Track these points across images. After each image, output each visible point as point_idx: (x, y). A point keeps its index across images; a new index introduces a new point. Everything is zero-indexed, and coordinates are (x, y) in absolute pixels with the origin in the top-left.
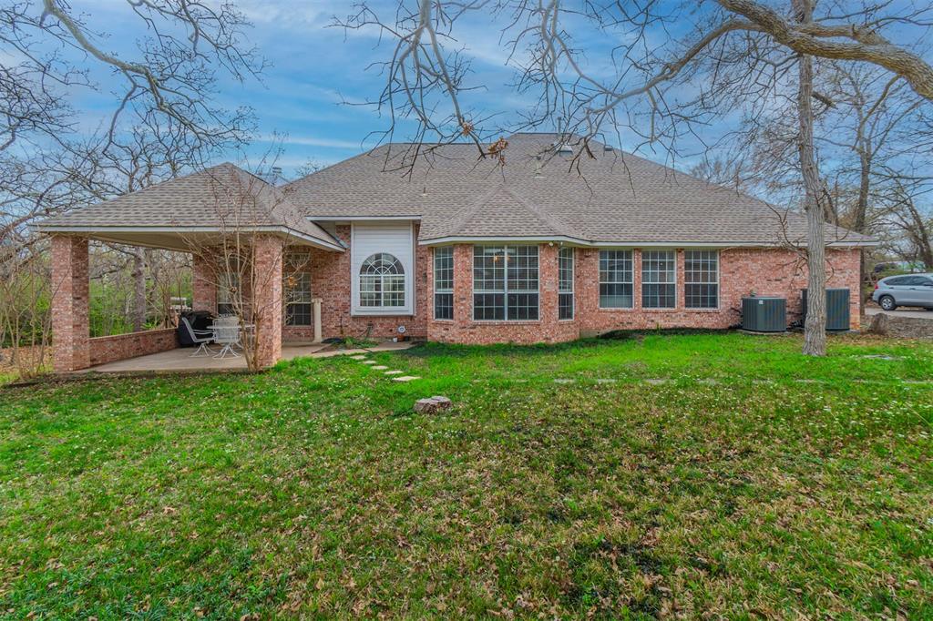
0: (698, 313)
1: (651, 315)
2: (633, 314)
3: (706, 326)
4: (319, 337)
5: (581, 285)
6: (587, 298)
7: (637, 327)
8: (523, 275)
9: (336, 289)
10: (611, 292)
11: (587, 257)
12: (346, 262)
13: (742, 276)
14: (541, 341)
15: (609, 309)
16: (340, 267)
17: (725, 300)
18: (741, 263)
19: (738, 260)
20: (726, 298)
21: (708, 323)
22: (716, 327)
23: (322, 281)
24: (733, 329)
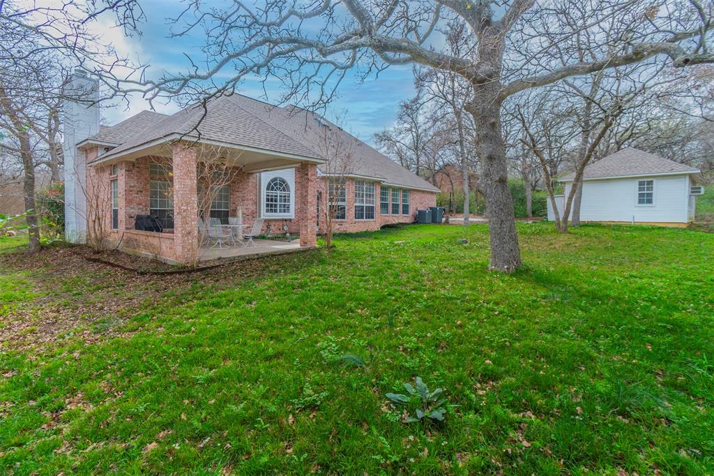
0: (405, 217)
1: (394, 217)
2: (389, 217)
7: (390, 223)
9: (247, 200)
12: (255, 181)
13: (415, 201)
15: (382, 215)
16: (250, 184)
17: (412, 211)
18: (414, 196)
21: (407, 221)
23: (238, 194)
24: (414, 223)
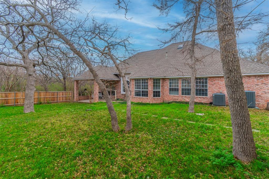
0: (200, 98)
1: (184, 97)
2: (179, 97)
3: (202, 102)
4: (116, 98)
5: (163, 89)
6: (165, 92)
7: (180, 101)
8: (145, 86)
9: (119, 88)
10: (173, 90)
11: (165, 81)
13: (217, 86)
14: (148, 102)
15: (171, 95)
18: (216, 82)
19: (215, 81)
20: (210, 93)
21: (203, 101)
22: (206, 102)
23: (117, 86)
24: (211, 103)
